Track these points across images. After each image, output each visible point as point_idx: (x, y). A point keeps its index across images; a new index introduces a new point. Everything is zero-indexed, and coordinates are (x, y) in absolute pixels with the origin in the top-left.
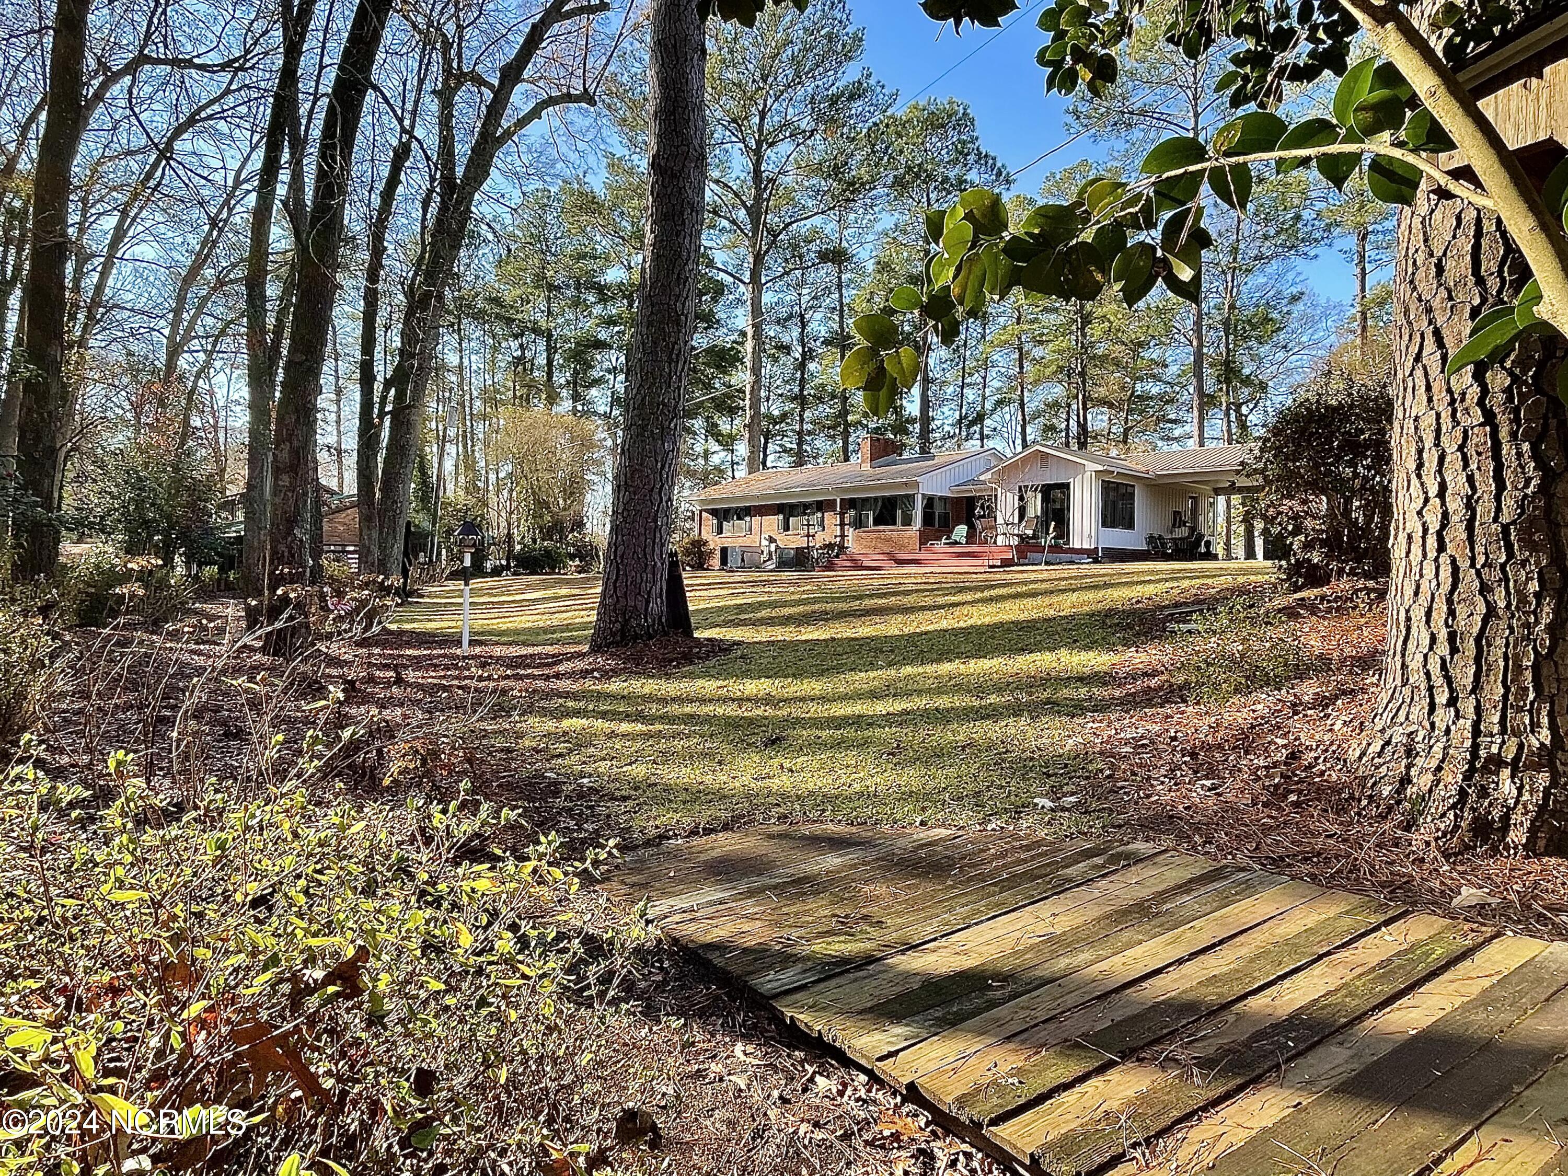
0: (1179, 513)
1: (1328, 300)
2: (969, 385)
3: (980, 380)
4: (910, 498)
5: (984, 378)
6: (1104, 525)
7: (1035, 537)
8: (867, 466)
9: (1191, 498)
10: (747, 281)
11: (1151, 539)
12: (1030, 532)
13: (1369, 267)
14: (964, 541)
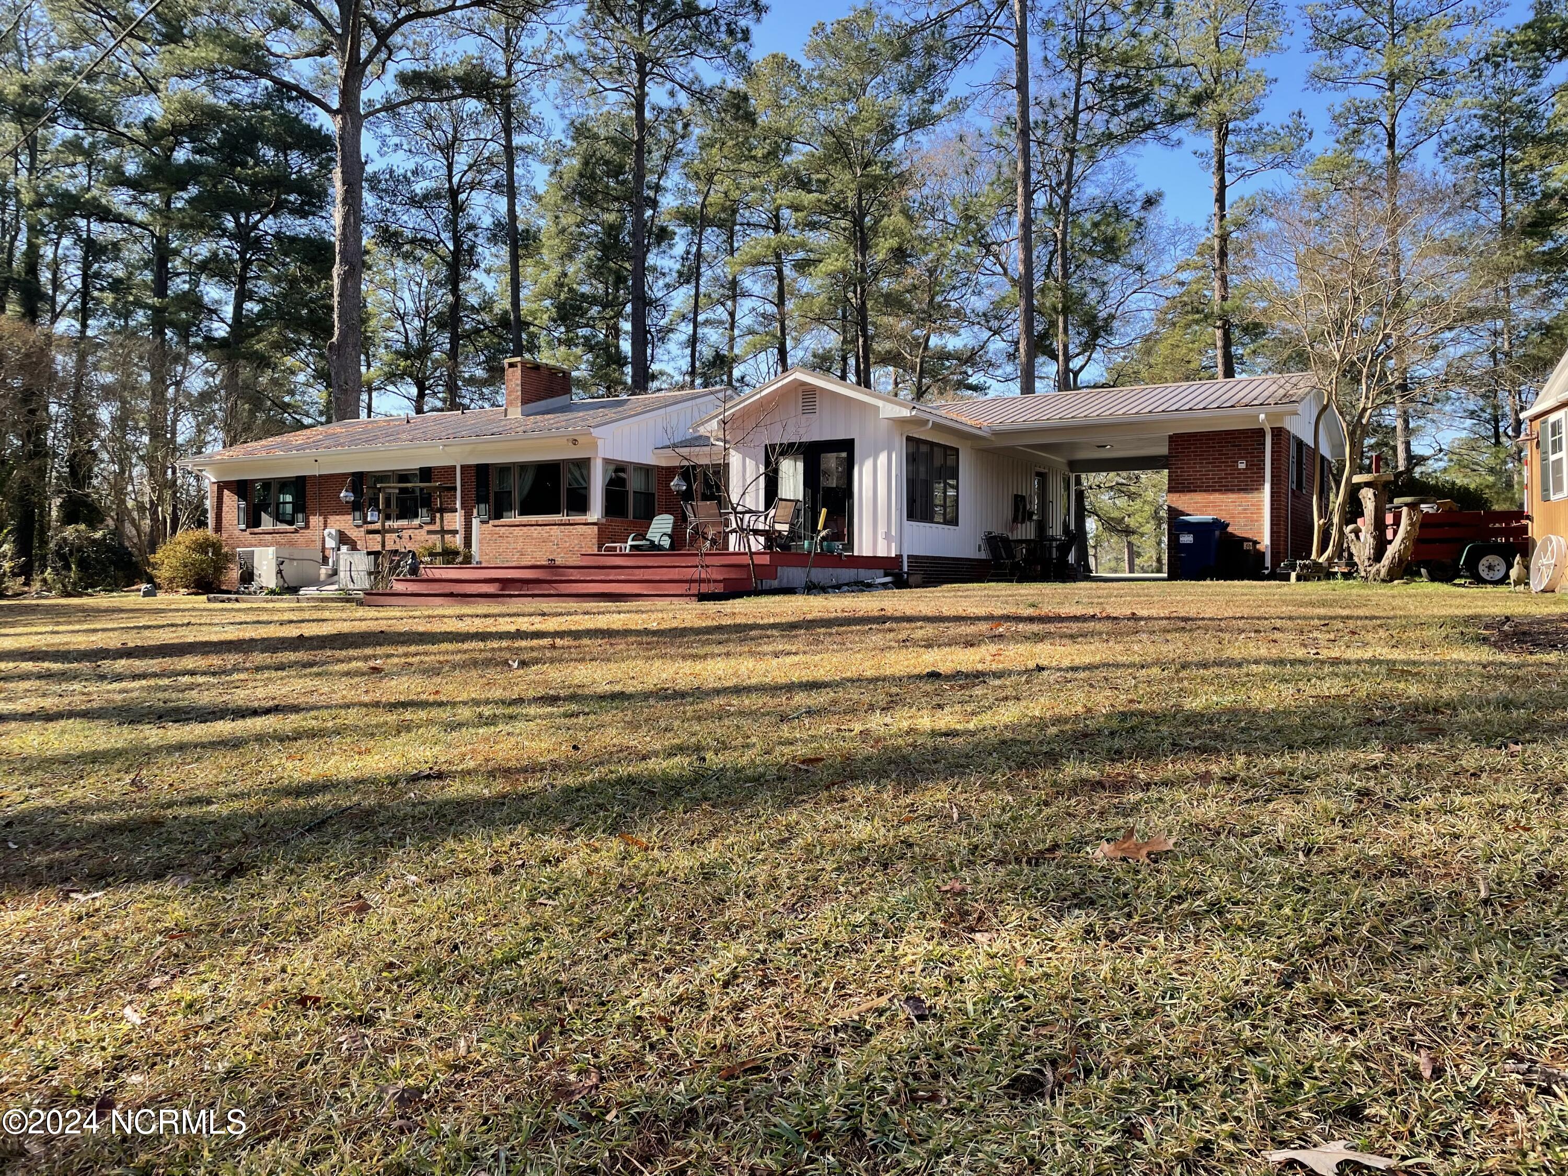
0: (1023, 498)
1: (1177, 221)
2: (707, 322)
3: (725, 316)
4: (583, 464)
5: (732, 314)
6: (911, 516)
7: (794, 534)
8: (516, 412)
9: (1039, 474)
10: (335, 105)
11: (992, 541)
12: (784, 528)
13: (1229, 178)
14: (666, 542)
